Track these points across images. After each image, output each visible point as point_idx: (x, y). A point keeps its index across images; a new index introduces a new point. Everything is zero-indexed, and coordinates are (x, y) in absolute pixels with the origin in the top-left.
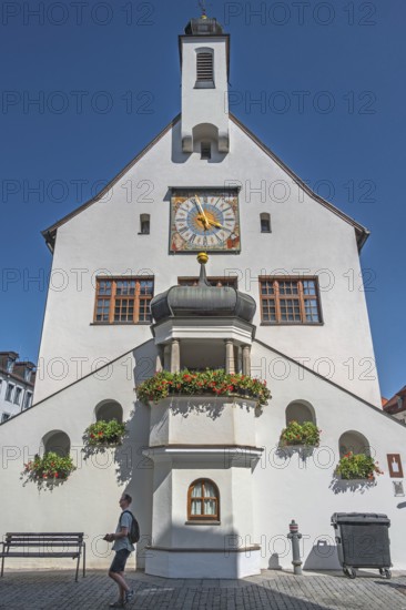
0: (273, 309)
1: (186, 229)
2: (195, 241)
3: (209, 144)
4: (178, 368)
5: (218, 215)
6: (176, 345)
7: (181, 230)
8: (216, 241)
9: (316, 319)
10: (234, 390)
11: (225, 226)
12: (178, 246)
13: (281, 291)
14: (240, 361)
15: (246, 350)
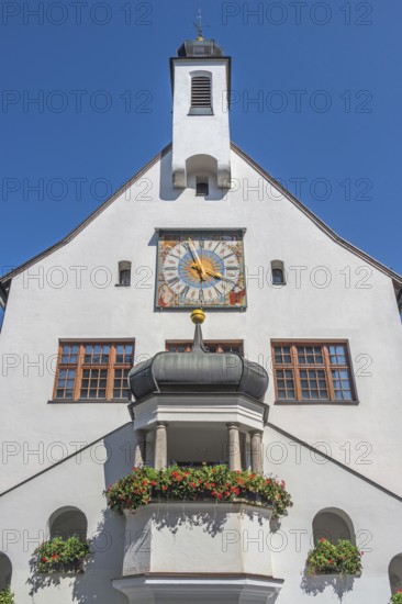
0: (291, 383)
1: (176, 280)
2: (189, 295)
3: (207, 178)
4: (164, 463)
5: (218, 262)
6: (162, 432)
7: (170, 281)
8: (215, 295)
9: (348, 396)
10: (240, 496)
11: (225, 276)
12: (167, 300)
13: (301, 359)
14: (249, 454)
15: (257, 438)
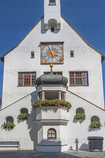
0: (73, 81)
1: (46, 56)
2: (49, 60)
4: (44, 99)
5: (56, 51)
6: (43, 92)
7: (44, 57)
8: (56, 60)
9: (86, 84)
10: (61, 105)
11: (59, 55)
12: (43, 62)
13: (76, 76)
14: (63, 97)
15: (65, 93)
